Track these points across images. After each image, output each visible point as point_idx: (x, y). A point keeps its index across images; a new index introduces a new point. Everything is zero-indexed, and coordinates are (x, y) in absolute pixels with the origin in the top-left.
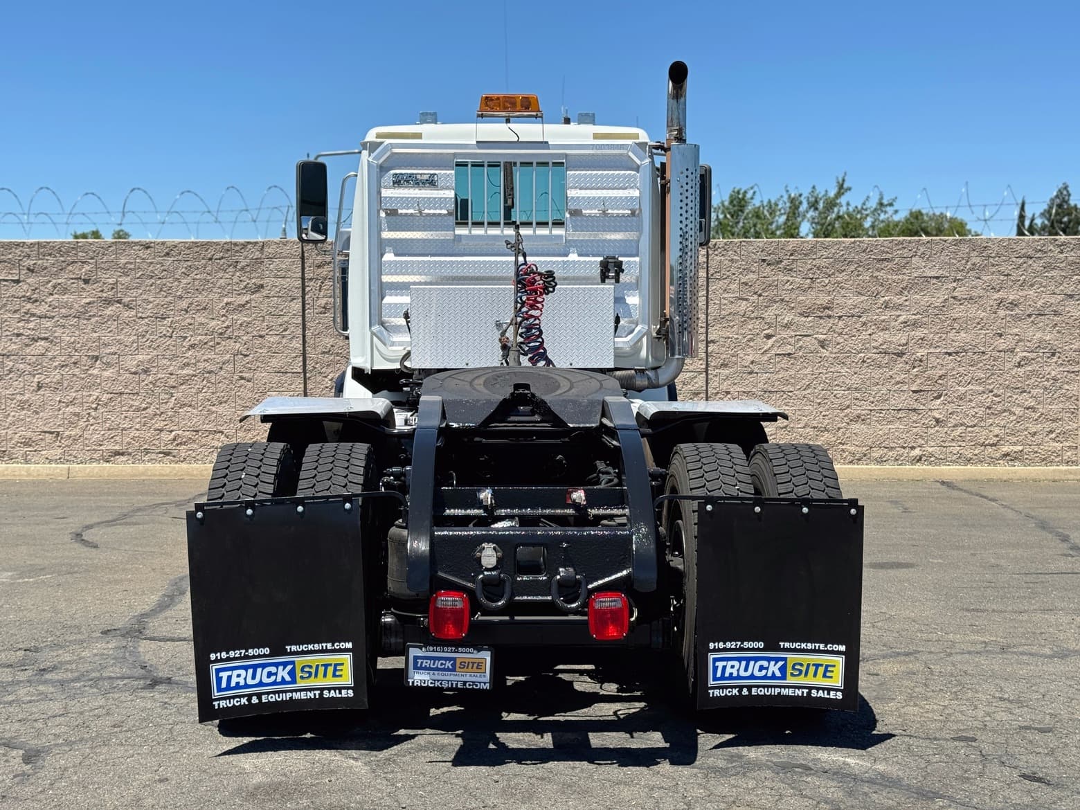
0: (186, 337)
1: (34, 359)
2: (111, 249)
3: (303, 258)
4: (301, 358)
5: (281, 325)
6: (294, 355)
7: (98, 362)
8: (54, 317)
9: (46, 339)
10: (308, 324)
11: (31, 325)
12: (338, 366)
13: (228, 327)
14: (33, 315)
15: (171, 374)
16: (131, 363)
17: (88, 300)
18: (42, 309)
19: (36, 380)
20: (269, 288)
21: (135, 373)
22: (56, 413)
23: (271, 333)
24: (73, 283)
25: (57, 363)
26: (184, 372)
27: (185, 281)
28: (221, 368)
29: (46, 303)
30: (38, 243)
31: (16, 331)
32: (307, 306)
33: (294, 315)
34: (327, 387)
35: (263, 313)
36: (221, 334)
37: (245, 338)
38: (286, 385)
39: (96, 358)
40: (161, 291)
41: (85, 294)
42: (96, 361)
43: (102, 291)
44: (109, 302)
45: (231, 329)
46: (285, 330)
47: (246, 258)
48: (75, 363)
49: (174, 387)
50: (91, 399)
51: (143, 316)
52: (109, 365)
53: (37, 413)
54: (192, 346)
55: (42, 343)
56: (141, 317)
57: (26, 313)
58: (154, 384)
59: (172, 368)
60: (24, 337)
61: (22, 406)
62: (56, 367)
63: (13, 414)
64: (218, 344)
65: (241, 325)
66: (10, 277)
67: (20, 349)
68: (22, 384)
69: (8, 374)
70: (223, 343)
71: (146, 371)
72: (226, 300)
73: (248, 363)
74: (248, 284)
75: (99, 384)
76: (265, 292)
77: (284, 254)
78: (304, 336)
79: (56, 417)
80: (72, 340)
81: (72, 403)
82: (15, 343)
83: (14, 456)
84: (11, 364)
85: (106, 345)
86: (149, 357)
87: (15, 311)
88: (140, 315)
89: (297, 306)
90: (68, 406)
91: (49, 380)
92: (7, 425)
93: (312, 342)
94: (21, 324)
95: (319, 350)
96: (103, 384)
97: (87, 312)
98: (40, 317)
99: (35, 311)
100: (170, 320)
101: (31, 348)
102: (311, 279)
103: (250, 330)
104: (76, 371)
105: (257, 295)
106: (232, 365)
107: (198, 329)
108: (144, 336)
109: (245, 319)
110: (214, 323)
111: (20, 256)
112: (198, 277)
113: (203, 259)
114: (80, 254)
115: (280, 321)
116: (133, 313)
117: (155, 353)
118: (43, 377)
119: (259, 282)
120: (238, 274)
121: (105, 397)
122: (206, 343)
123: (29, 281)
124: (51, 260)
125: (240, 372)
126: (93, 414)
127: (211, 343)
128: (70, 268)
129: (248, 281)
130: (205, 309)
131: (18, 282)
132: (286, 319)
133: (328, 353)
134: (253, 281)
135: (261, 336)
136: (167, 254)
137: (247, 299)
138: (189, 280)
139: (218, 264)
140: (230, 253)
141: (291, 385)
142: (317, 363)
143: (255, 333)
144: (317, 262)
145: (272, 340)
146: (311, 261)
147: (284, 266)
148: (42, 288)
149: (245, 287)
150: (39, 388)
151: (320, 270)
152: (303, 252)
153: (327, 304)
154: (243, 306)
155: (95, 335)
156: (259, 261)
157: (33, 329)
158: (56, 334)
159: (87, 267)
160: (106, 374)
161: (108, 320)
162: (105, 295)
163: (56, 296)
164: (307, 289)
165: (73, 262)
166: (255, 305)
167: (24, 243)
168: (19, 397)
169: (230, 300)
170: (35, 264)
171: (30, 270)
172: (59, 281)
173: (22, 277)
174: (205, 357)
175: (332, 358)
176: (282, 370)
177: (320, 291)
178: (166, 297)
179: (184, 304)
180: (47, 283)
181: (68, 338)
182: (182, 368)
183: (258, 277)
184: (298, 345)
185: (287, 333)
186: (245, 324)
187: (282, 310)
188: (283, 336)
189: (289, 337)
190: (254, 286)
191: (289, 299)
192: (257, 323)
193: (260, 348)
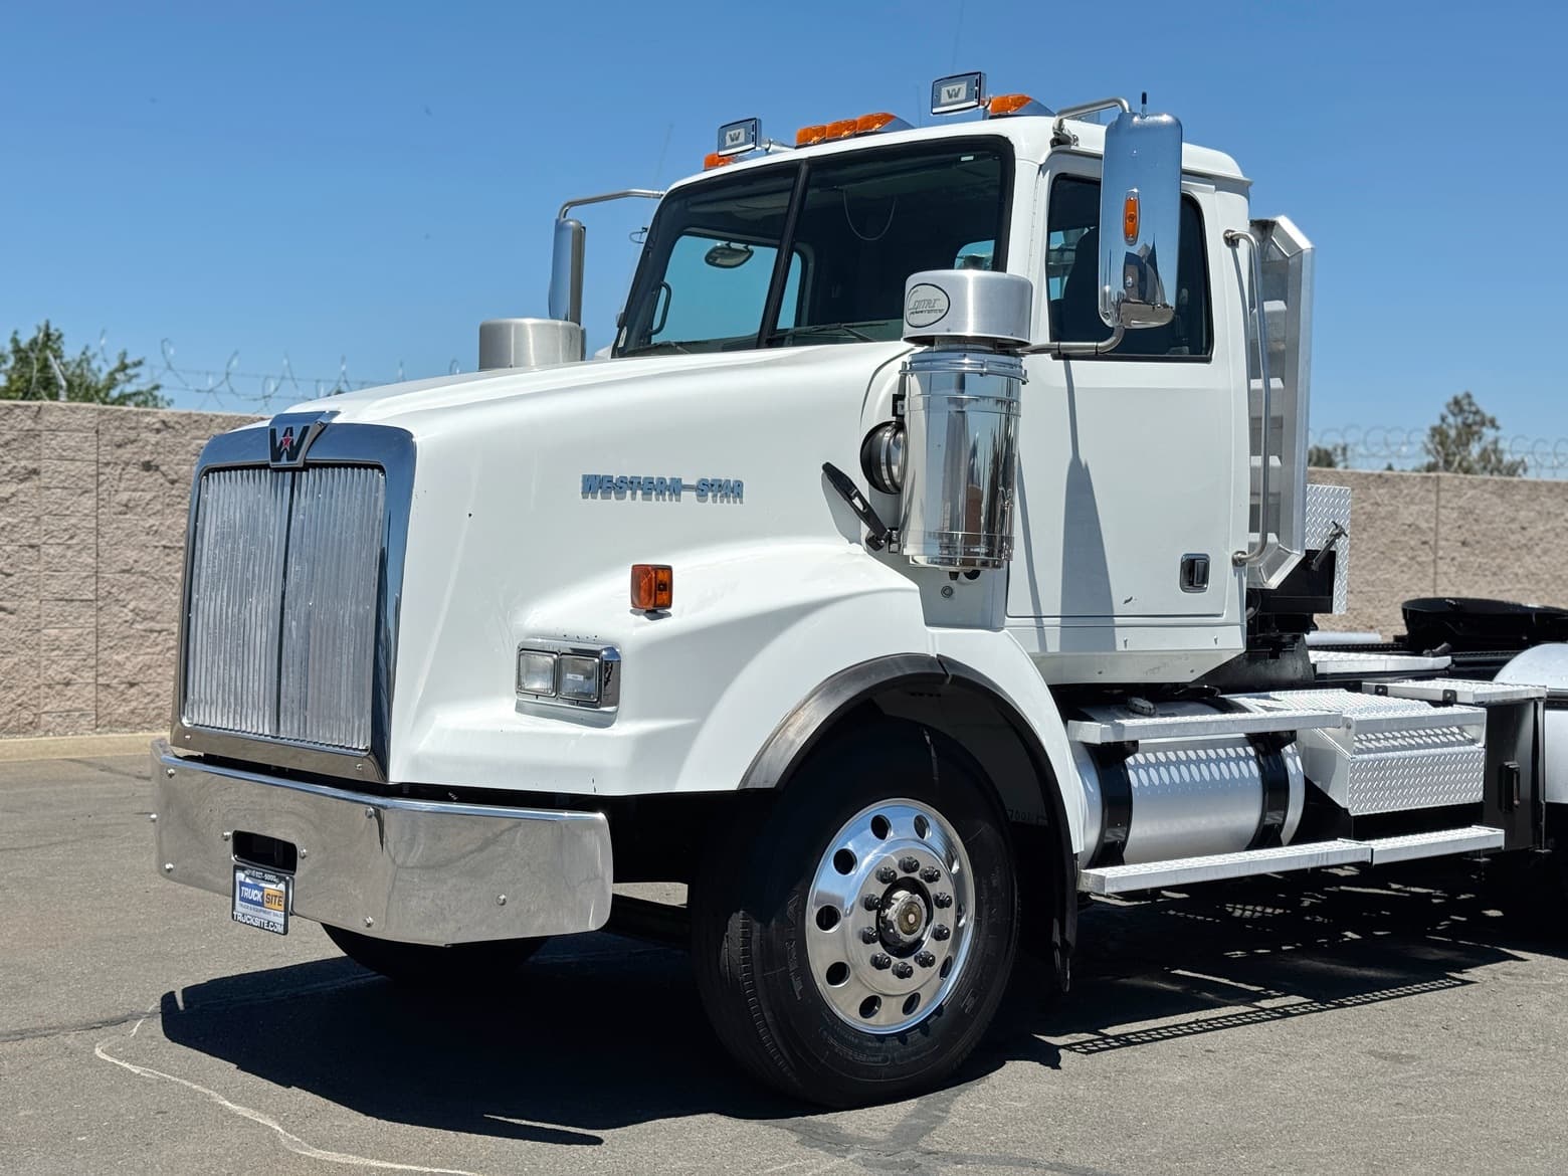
5: (66, 530)
6: (84, 574)
12: (143, 590)
20: (49, 474)
23: (51, 541)
33: (86, 515)
34: (126, 622)
37: (8, 548)
38: (70, 618)
46: (71, 538)
47: (12, 428)
73: (11, 586)
74: (15, 467)
77: (74, 427)
103: (16, 536)
105: (27, 484)
109: (10, 520)
115: (64, 524)
119: (31, 465)
129: (14, 463)
132: (73, 521)
133: (128, 571)
134: (23, 463)
137: (13, 490)
141: (76, 618)
142: (113, 587)
143: (24, 541)
144: (116, 439)
145: (52, 551)
146: (108, 437)
147: (73, 444)
149: (10, 472)
151: (120, 451)
153: (129, 500)
154: (7, 500)
175: (133, 579)
176: (67, 597)
177: (120, 480)
183: (31, 458)
184: (90, 560)
185: (74, 541)
186: (9, 528)
187: (68, 508)
188: (69, 547)
189: (77, 548)
190: (23, 471)
191: (79, 491)
192: (27, 526)
193: (31, 564)
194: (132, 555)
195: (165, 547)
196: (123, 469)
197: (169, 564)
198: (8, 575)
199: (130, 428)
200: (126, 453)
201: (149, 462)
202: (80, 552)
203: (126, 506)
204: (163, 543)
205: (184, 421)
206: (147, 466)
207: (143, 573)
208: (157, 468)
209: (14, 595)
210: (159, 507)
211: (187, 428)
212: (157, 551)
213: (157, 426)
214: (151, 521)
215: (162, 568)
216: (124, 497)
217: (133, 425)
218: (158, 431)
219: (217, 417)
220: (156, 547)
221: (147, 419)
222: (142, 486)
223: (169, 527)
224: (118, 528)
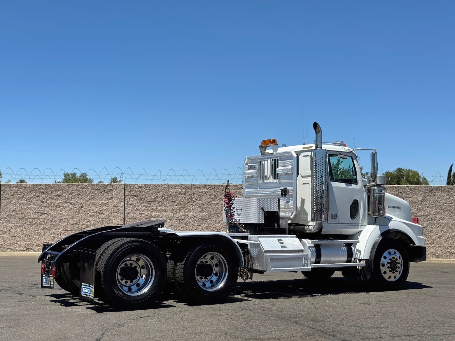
0: (88, 213)
1: (42, 220)
2: (67, 186)
3: (125, 189)
4: (123, 220)
5: (117, 210)
6: (121, 219)
7: (62, 221)
8: (49, 207)
9: (46, 214)
10: (126, 210)
11: (42, 209)
13: (101, 210)
14: (43, 206)
15: (84, 225)
16: (71, 221)
17: (59, 202)
18: (45, 205)
19: (42, 226)
20: (114, 198)
21: (72, 224)
22: (48, 236)
24: (55, 197)
25: (49, 221)
26: (87, 224)
27: (89, 196)
28: (99, 223)
29: (47, 203)
30: (45, 184)
31: (37, 211)
32: (126, 204)
33: (122, 206)
35: (112, 206)
36: (99, 212)
37: (106, 214)
39: (61, 220)
40: (81, 199)
41: (58, 200)
42: (61, 221)
43: (64, 199)
44: (66, 202)
45: (102, 211)
46: (119, 211)
47: (107, 189)
48: (54, 221)
49: (84, 229)
50: (59, 232)
51: (76, 207)
52: (65, 222)
53: (42, 236)
54: (90, 216)
55: (45, 215)
56: (75, 207)
57: (41, 206)
58: (78, 228)
59: (83, 223)
60: (39, 213)
61: (38, 234)
62: (49, 222)
63: (35, 237)
64: (98, 215)
65: (105, 209)
66: (36, 195)
67: (38, 217)
68: (38, 227)
69: (34, 224)
70: (100, 215)
71: (76, 224)
72: (101, 202)
75: (62, 228)
76: (113, 200)
77: (119, 188)
78: (124, 213)
79: (48, 238)
80: (54, 214)
81: (53, 233)
82: (37, 215)
83: (35, 250)
84: (35, 221)
85: (64, 216)
86: (77, 219)
87: (37, 205)
88: (75, 206)
89: (122, 204)
90: (52, 234)
91: (46, 226)
92: (33, 240)
93: (127, 215)
94: (39, 209)
95: (129, 217)
96: (63, 228)
97: (59, 205)
98: (45, 207)
99: (43, 205)
100: (84, 208)
101: (42, 216)
102: (127, 196)
103: (108, 211)
104: (55, 224)
105: (111, 200)
106: (102, 222)
107: (92, 211)
108: (76, 213)
109: (107, 208)
110: (97, 209)
111: (40, 188)
112: (93, 195)
113: (95, 189)
114: (58, 188)
115: (117, 208)
116: (73, 206)
117: (79, 218)
118: (45, 225)
120: (105, 194)
121: (63, 232)
122: (94, 215)
123: (42, 196)
124: (49, 190)
125: (105, 224)
126: (59, 237)
127: (96, 215)
128: (54, 192)
129: (108, 196)
130: (94, 204)
131: (39, 196)
132: (119, 208)
134: (110, 196)
135: (111, 213)
136: (84, 188)
137: (108, 202)
138: (90, 196)
139: (99, 191)
140: (103, 188)
143: (109, 212)
145: (114, 214)
146: (127, 190)
147: (119, 192)
148: (46, 198)
149: (107, 198)
150: (43, 229)
152: (125, 187)
153: (132, 203)
154: (106, 204)
155: (61, 212)
156: (111, 190)
157: (43, 211)
158: (49, 212)
159: (60, 192)
160: (64, 224)
161: (65, 208)
162: (64, 200)
163: (50, 201)
164: (126, 199)
165: (55, 190)
166: (110, 203)
167: (41, 185)
168: (37, 231)
169: (102, 202)
170: (44, 191)
171: (43, 193)
172: (51, 196)
173: (40, 195)
174: (94, 219)
177: (130, 199)
178: (83, 201)
179: (88, 203)
180: (47, 197)
181: (53, 214)
182: (87, 223)
183: (111, 195)
184: (122, 216)
185: (119, 212)
186: (106, 209)
187: (118, 205)
188: (118, 213)
189: (120, 213)
190: (110, 198)
191: (120, 202)
192: (110, 209)
193: (111, 217)
194: (132, 215)
195: (139, 213)
196: (130, 197)
197: (140, 217)
198: (106, 219)
199: (132, 188)
200: (131, 193)
201: (136, 195)
202: (120, 214)
203: (131, 204)
204: (139, 212)
205: (144, 186)
206: (136, 196)
207: (134, 219)
208: (138, 196)
209: (108, 223)
210: (138, 205)
211: (145, 187)
212: (137, 214)
213: (138, 187)
214: (136, 208)
215: (139, 218)
216: (130, 202)
217: (133, 187)
218: (138, 188)
219: (151, 185)
220: (137, 213)
221: (136, 186)
222: (134, 200)
223: (140, 209)
224: (129, 209)
